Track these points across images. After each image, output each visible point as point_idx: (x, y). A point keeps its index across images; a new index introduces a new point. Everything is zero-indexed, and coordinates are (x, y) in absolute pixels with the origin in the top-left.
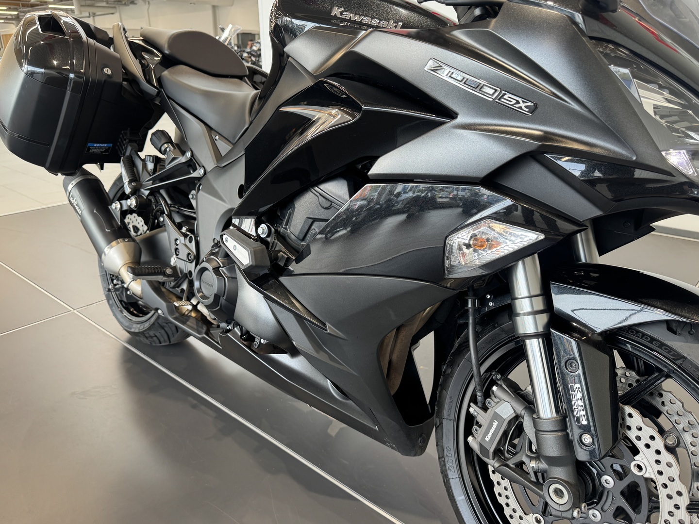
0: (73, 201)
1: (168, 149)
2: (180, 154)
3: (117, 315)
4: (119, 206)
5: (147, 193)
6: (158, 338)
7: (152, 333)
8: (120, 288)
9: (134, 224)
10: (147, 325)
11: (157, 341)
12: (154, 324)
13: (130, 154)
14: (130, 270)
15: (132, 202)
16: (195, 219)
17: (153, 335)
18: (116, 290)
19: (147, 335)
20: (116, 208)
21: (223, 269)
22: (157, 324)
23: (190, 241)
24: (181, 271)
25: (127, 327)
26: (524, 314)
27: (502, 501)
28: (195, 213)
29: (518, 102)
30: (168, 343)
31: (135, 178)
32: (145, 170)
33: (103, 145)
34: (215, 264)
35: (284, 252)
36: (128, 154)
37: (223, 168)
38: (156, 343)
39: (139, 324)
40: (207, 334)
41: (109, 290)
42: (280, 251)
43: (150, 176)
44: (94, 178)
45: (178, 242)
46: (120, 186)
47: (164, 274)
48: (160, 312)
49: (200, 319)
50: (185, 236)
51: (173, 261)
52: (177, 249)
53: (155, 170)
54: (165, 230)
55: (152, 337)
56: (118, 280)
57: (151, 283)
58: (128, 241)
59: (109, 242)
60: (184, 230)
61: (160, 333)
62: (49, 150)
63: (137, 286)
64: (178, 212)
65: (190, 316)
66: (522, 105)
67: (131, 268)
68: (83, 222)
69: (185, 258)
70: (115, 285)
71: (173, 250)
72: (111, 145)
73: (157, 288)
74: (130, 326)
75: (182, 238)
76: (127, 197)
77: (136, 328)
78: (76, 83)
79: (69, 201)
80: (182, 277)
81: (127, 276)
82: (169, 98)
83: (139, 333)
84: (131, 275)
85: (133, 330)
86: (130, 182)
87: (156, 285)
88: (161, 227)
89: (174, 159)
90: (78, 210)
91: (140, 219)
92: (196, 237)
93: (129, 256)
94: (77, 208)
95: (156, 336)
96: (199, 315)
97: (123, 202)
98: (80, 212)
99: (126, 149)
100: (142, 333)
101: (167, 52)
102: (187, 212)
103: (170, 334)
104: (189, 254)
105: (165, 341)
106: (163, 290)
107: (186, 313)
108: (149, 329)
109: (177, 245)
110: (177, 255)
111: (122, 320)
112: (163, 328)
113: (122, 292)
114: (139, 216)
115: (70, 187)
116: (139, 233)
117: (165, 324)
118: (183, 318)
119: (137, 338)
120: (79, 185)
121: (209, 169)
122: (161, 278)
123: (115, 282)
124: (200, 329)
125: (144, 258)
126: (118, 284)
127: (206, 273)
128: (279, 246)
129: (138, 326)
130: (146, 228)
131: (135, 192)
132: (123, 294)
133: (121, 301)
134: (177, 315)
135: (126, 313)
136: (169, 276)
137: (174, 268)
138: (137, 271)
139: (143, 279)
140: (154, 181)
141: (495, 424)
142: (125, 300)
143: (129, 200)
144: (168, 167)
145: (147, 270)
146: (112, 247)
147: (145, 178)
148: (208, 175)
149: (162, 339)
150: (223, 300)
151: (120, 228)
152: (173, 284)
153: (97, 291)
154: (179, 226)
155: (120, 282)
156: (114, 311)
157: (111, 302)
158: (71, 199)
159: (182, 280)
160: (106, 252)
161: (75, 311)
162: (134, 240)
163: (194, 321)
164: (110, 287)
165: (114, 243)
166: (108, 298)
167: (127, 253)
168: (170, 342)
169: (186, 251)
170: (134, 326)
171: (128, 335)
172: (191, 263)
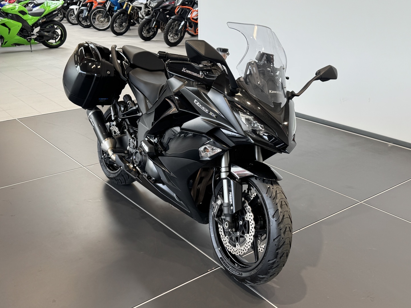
0: (91, 120)
1: (130, 103)
2: (134, 105)
3: (104, 170)
4: (109, 124)
5: (120, 120)
6: (121, 181)
7: (118, 178)
8: (106, 157)
9: (114, 130)
10: (116, 174)
11: (120, 182)
12: (119, 174)
13: (115, 103)
14: (112, 150)
15: (115, 123)
16: (137, 132)
17: (119, 179)
18: (105, 158)
19: (116, 179)
20: (108, 125)
21: (143, 153)
22: (120, 174)
23: (135, 141)
24: (131, 152)
25: (108, 175)
26: (223, 172)
27: (220, 233)
28: (137, 129)
29: (213, 115)
30: (124, 184)
31: (116, 113)
32: (120, 111)
33: (104, 99)
34: (141, 151)
35: (161, 149)
36: (114, 103)
37: (148, 114)
38: (120, 183)
39: (114, 174)
40: (138, 177)
41: (102, 158)
42: (160, 148)
43: (122, 113)
44: (100, 111)
45: (130, 141)
46: (110, 112)
47: (124, 153)
48: (122, 167)
49: (136, 172)
50: (133, 138)
51: (128, 148)
52: (129, 143)
53: (124, 111)
54: (126, 135)
55: (118, 180)
56: (106, 154)
57: (119, 156)
58: (112, 139)
59: (104, 139)
60: (133, 136)
61: (121, 178)
62: (84, 101)
63: (114, 157)
64: (131, 128)
65: (133, 170)
66: (214, 115)
67: (112, 149)
68: (94, 129)
69: (132, 147)
70: (105, 156)
71: (128, 144)
72: (108, 99)
73: (121, 158)
74: (109, 175)
75: (132, 139)
76: (113, 121)
77: (112, 176)
78: (97, 77)
79: (89, 119)
80: (131, 155)
81: (110, 153)
82: (131, 83)
83: (113, 178)
84: (112, 152)
85: (110, 177)
86: (114, 115)
87: (121, 157)
88: (125, 133)
89: (131, 107)
90: (93, 124)
91: (117, 128)
92: (137, 139)
93: (112, 145)
94: (92, 123)
95: (120, 180)
96: (137, 170)
97: (111, 123)
98: (93, 125)
99: (113, 101)
100: (114, 178)
101: (132, 63)
102: (135, 129)
103: (126, 179)
104: (134, 146)
105: (123, 182)
106: (124, 159)
107: (132, 169)
108: (117, 176)
109: (130, 142)
110: (129, 146)
111: (106, 172)
112: (123, 176)
113: (107, 160)
114: (117, 127)
115: (90, 114)
116: (116, 135)
117: (124, 175)
118: (130, 171)
119: (112, 180)
120: (93, 114)
121: (143, 114)
122: (123, 154)
123: (104, 155)
124: (136, 175)
125: (117, 146)
126: (106, 156)
127: (137, 153)
128: (160, 146)
129: (113, 175)
130: (119, 132)
131: (116, 119)
132: (108, 161)
133: (106, 164)
134: (128, 169)
135: (108, 169)
136: (126, 154)
137: (128, 151)
138: (114, 151)
139: (116, 154)
140: (123, 115)
141: (217, 206)
142: (108, 163)
143: (113, 123)
144: (129, 110)
145: (118, 151)
146: (105, 141)
147: (120, 114)
148: (143, 116)
149: (122, 181)
150: (142, 164)
151: (109, 133)
152: (127, 157)
153: (96, 158)
154: (131, 134)
155: (107, 155)
156: (103, 168)
157: (102, 164)
158: (90, 119)
159: (131, 156)
160: (103, 143)
161: (84, 167)
162: (113, 138)
163: (134, 172)
164: (103, 157)
165: (106, 139)
166: (101, 162)
167: (111, 143)
168: (126, 183)
169: (133, 145)
170: (111, 175)
171: (108, 179)
172: (134, 149)
